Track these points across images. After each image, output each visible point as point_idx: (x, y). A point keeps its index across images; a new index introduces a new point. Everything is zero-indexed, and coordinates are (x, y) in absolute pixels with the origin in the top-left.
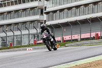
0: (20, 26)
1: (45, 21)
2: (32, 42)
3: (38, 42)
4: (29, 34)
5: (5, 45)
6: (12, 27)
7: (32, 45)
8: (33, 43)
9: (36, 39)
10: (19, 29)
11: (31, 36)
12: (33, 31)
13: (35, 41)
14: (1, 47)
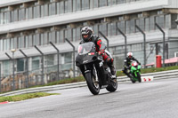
0: (122, 23)
2: (152, 61)
3: (167, 61)
4: (145, 43)
6: (102, 26)
7: (152, 70)
8: (154, 63)
9: (160, 54)
10: (119, 31)
11: (148, 47)
12: (155, 35)
13: (159, 59)
14: (77, 74)
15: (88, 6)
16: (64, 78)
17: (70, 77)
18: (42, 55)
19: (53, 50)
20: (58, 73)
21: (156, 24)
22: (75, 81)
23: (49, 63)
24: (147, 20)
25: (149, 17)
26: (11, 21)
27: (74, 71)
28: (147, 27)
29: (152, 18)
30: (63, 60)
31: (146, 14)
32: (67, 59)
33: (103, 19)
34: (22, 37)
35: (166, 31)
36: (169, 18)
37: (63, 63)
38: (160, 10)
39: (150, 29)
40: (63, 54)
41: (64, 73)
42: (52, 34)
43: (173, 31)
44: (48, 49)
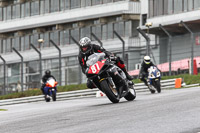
0: (76, 30)
1: (145, 16)
14: (25, 88)
15: (38, 12)
16: (11, 92)
17: (17, 91)
20: (4, 86)
21: (114, 32)
22: (22, 95)
24: (104, 27)
25: (106, 23)
27: (22, 84)
28: (104, 35)
29: (110, 25)
30: (9, 72)
31: (103, 21)
32: (14, 71)
33: (55, 26)
35: (126, 40)
36: (129, 25)
37: (10, 75)
38: (119, 16)
39: (107, 38)
40: (10, 65)
41: (10, 86)
43: (134, 40)
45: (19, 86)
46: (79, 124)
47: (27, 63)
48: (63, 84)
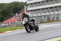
0: (58, 8)
5: (49, 20)
6: (53, 9)
10: (57, 10)
14: (47, 21)
18: (38, 16)
19: (41, 15)
20: (42, 21)
22: (46, 23)
23: (40, 18)
26: (31, 7)
34: (33, 11)
37: (43, 18)
40: (43, 16)
42: (41, 11)
44: (39, 15)
45: (45, 21)
46: (56, 29)
47: (47, 15)
48: (55, 20)
